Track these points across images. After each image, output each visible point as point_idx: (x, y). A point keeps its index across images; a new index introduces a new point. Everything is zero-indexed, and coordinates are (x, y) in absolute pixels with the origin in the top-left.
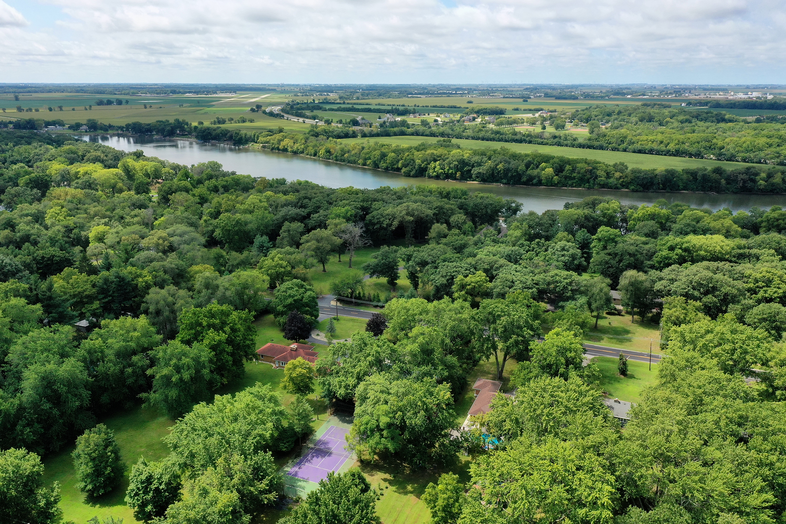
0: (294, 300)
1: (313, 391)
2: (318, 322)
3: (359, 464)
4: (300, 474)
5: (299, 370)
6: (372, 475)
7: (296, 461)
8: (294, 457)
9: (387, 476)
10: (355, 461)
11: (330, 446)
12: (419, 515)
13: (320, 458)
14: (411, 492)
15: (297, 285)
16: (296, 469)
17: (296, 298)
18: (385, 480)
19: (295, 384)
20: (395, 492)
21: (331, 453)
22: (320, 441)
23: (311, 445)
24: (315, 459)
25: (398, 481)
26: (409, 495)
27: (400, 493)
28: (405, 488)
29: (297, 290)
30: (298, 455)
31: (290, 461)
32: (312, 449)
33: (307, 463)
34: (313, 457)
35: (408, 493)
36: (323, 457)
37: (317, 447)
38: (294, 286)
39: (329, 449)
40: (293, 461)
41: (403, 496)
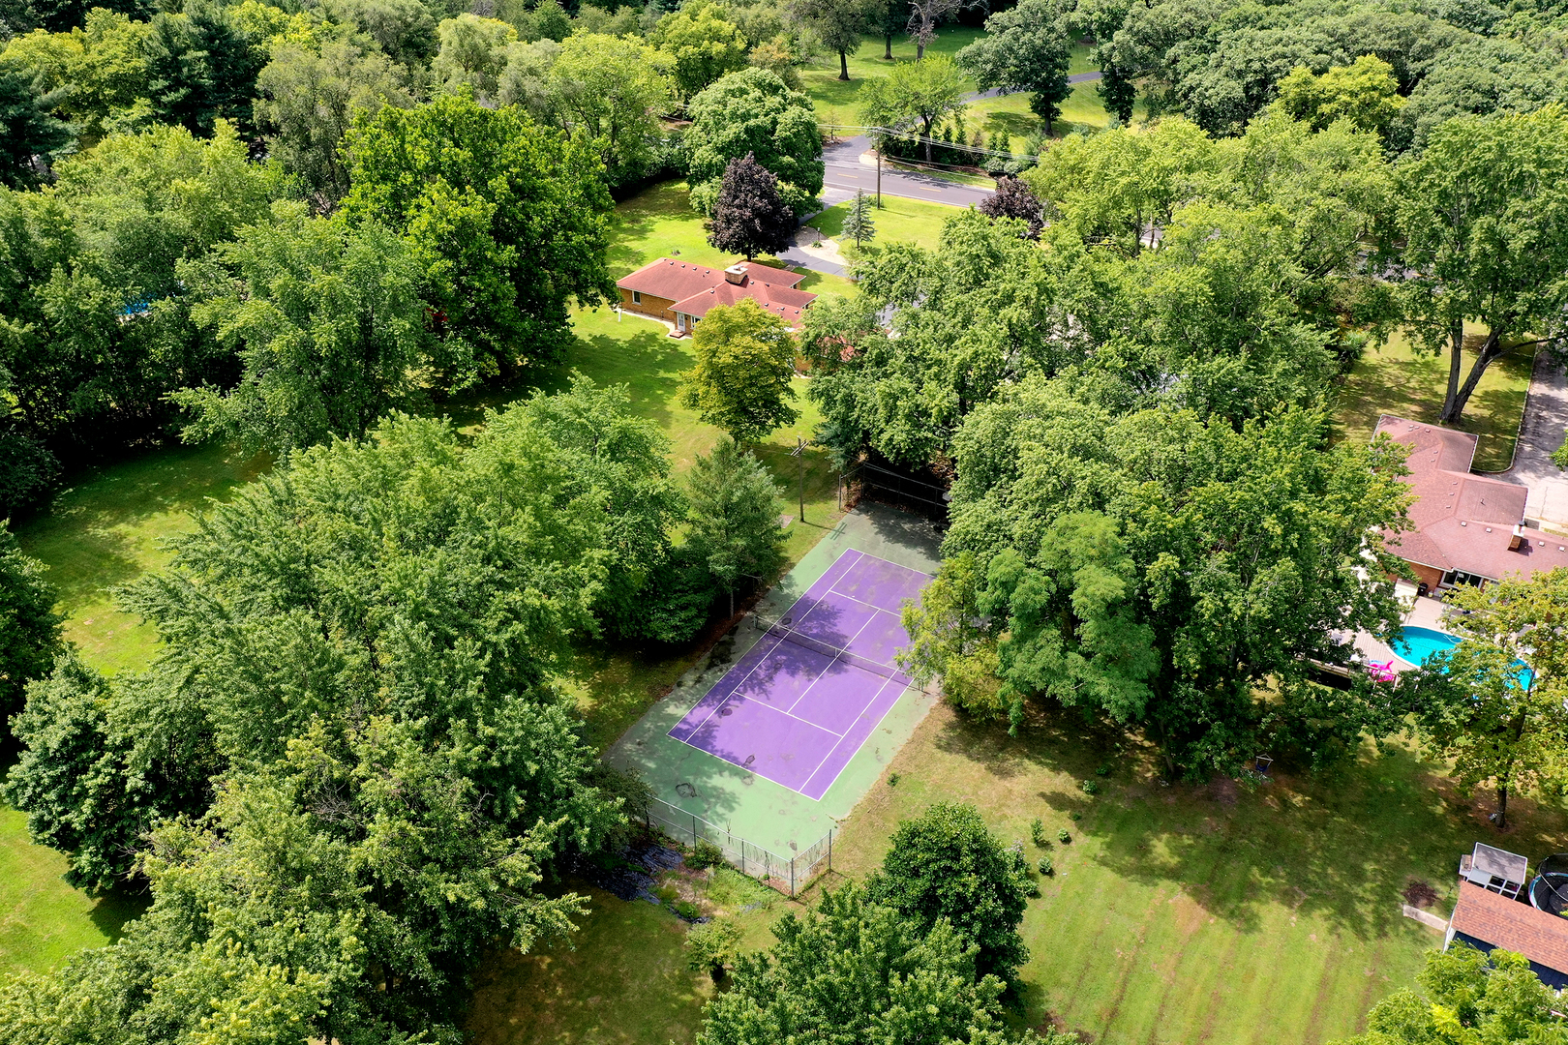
0: (747, 130)
1: (791, 417)
2: (819, 206)
3: (949, 715)
4: (721, 741)
5: (742, 342)
6: (1004, 774)
7: (716, 677)
8: (705, 660)
9: (1064, 783)
10: (935, 701)
11: (841, 627)
12: (1217, 998)
13: (800, 678)
14: (1173, 874)
15: (759, 85)
16: (708, 713)
17: (752, 122)
18: (1058, 801)
19: (726, 390)
20: (1103, 863)
21: (843, 660)
22: (805, 603)
23: (771, 620)
24: (782, 677)
25: (1110, 812)
26: (1165, 884)
27: (1122, 871)
28: (1142, 849)
29: (760, 100)
30: (721, 658)
31: (689, 679)
32: (775, 634)
33: (749, 691)
34: (777, 669)
35: (1159, 876)
36: (814, 670)
37: (793, 630)
38: (750, 88)
39: (838, 640)
40: (699, 680)
41: (1135, 887)
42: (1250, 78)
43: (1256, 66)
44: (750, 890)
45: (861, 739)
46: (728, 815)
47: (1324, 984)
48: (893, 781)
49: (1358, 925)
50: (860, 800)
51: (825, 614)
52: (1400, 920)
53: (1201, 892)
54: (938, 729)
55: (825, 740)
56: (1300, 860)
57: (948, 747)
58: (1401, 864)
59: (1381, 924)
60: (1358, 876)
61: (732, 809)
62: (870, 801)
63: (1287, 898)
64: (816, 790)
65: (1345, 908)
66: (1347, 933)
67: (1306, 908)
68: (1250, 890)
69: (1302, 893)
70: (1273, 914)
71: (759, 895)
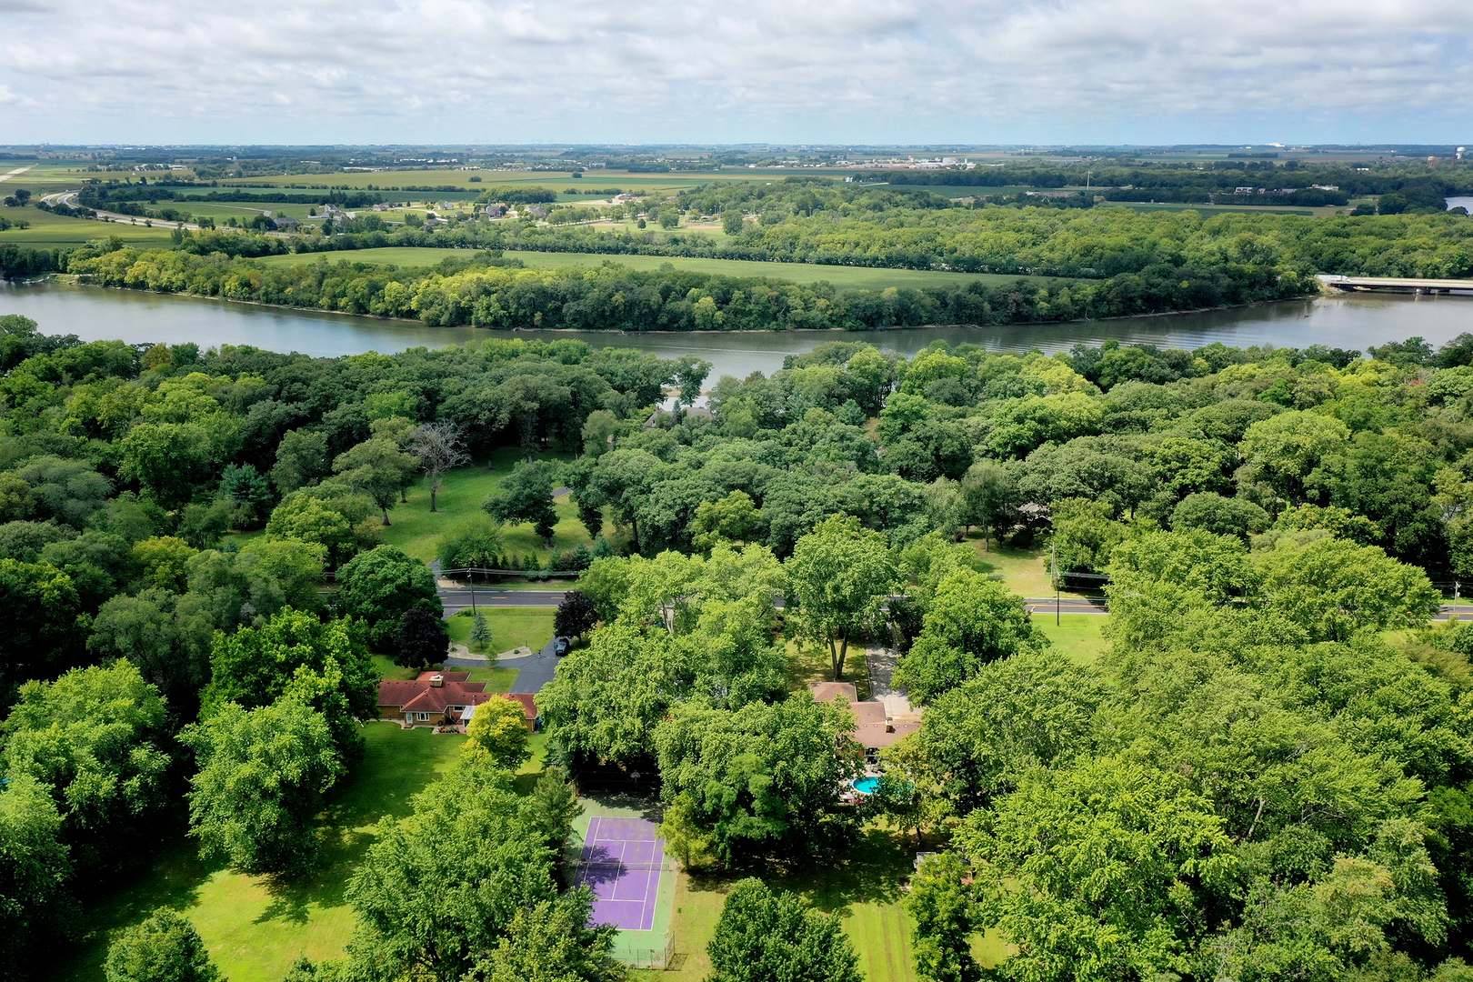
0: (398, 587)
2: (447, 625)
3: (687, 877)
6: (723, 891)
10: (678, 873)
11: (612, 855)
13: (608, 884)
15: (390, 556)
17: (399, 582)
19: (492, 749)
21: (623, 871)
22: (587, 850)
23: (576, 862)
24: (598, 885)
29: (395, 567)
32: (581, 868)
34: (594, 883)
36: (613, 878)
37: (589, 863)
38: (386, 559)
39: (615, 861)
42: (677, 508)
43: (679, 501)
44: (645, 974)
45: (654, 899)
47: (884, 925)
48: (680, 911)
49: (886, 898)
50: (669, 924)
51: (602, 852)
52: (900, 893)
54: (686, 884)
55: (637, 907)
56: (857, 885)
57: (695, 890)
58: (893, 873)
59: (895, 896)
60: (880, 883)
62: (674, 922)
63: (858, 900)
64: (647, 925)
65: (879, 895)
66: (885, 904)
67: (867, 901)
68: (844, 902)
69: (862, 896)
70: (855, 907)
71: (650, 975)
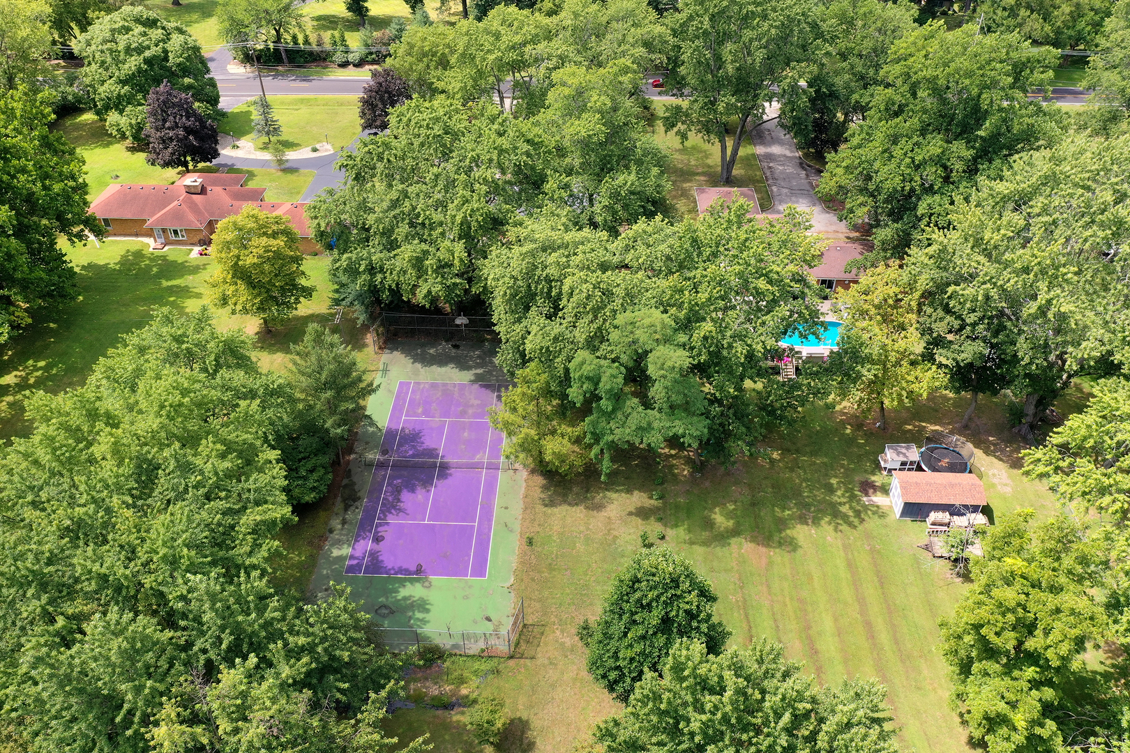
3: (539, 480)
4: (388, 561)
6: (599, 507)
7: (356, 515)
8: (339, 505)
9: (638, 499)
10: (525, 474)
11: (428, 443)
12: (801, 601)
13: (420, 494)
14: (735, 532)
16: (367, 544)
18: (643, 513)
20: (692, 543)
21: (444, 468)
22: (391, 434)
23: (373, 456)
24: (406, 496)
25: (677, 507)
26: (734, 541)
27: (705, 543)
28: (709, 524)
30: (351, 499)
31: (336, 523)
32: (382, 465)
33: (390, 516)
34: (399, 492)
35: (728, 537)
36: (427, 482)
37: (393, 458)
39: (432, 453)
40: (344, 522)
41: (719, 551)
44: (476, 665)
45: (490, 520)
46: (427, 616)
47: (850, 565)
48: (530, 542)
49: (845, 518)
50: (514, 565)
51: (412, 438)
52: (866, 508)
53: (756, 537)
54: (537, 493)
55: (466, 532)
56: (797, 493)
57: (551, 504)
58: (848, 474)
59: (858, 514)
60: (831, 490)
61: (428, 611)
62: (522, 563)
63: (803, 520)
64: (480, 571)
65: (836, 514)
66: (844, 527)
67: (816, 521)
68: (782, 524)
69: (812, 513)
70: (801, 533)
71: (484, 666)
